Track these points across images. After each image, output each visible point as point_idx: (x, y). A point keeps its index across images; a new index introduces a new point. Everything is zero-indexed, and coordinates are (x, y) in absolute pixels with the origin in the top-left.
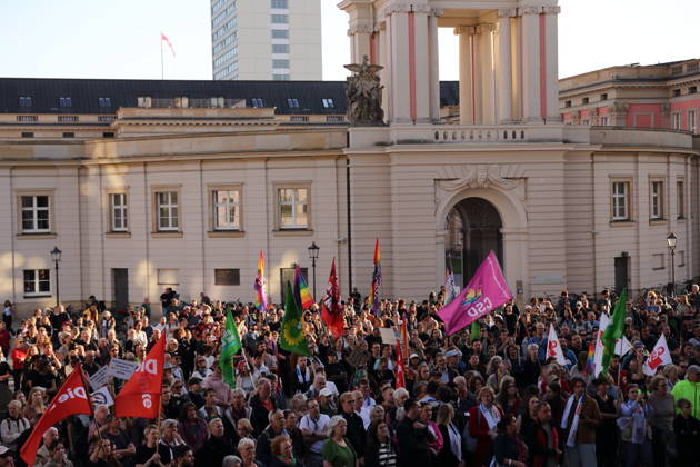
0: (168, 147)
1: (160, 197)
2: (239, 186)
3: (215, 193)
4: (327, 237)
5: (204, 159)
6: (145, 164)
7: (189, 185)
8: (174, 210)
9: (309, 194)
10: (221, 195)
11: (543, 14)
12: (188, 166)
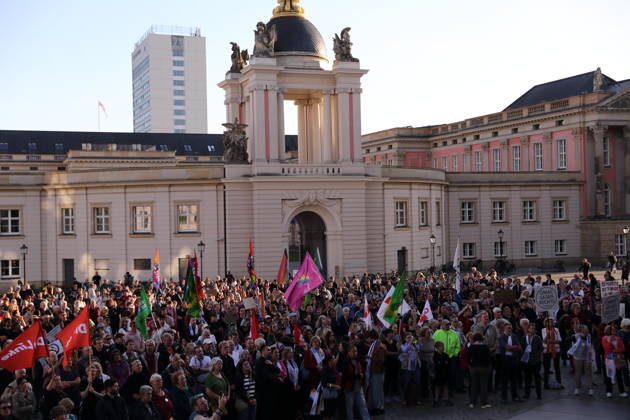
0: (102, 177)
1: (97, 210)
2: (151, 204)
3: (134, 208)
4: (210, 237)
5: (127, 185)
6: (87, 188)
7: (117, 202)
8: (107, 220)
9: (198, 208)
10: (139, 209)
11: (351, 93)
12: (115, 190)
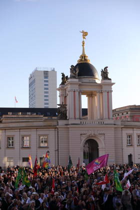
0: (11, 125)
1: (9, 138)
2: (29, 136)
3: (23, 137)
4: (52, 150)
5: (20, 128)
6: (5, 130)
7: (17, 135)
8: (12, 142)
10: (25, 138)
12: (16, 130)
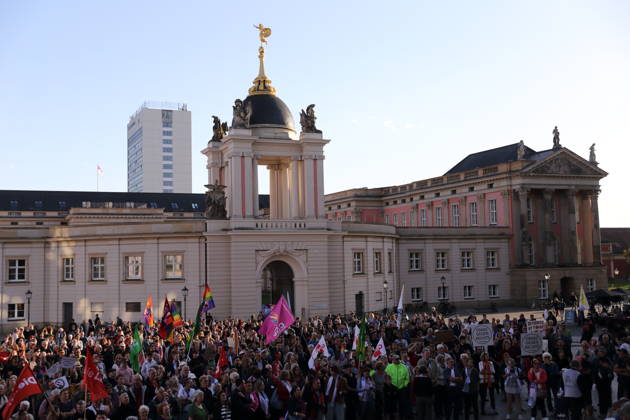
0: (100, 231)
1: (94, 260)
2: (141, 254)
3: (127, 258)
4: (194, 283)
5: (121, 238)
6: (85, 241)
7: (112, 253)
8: (102, 268)
10: (131, 259)
12: (111, 242)
